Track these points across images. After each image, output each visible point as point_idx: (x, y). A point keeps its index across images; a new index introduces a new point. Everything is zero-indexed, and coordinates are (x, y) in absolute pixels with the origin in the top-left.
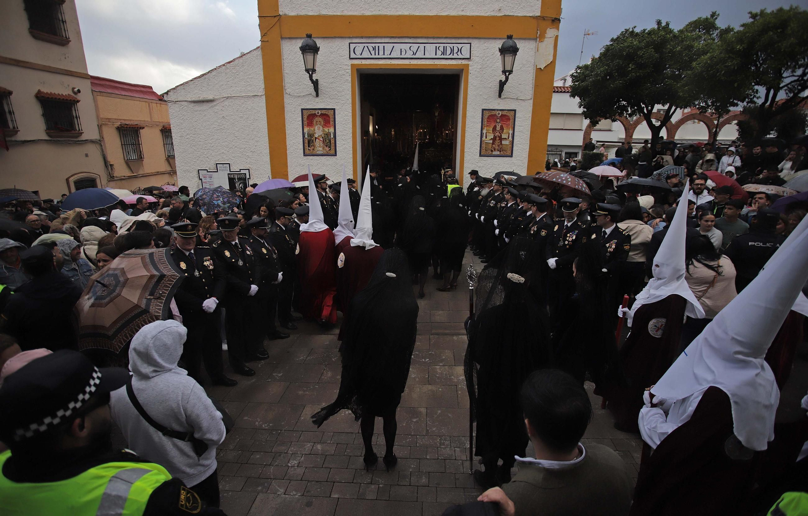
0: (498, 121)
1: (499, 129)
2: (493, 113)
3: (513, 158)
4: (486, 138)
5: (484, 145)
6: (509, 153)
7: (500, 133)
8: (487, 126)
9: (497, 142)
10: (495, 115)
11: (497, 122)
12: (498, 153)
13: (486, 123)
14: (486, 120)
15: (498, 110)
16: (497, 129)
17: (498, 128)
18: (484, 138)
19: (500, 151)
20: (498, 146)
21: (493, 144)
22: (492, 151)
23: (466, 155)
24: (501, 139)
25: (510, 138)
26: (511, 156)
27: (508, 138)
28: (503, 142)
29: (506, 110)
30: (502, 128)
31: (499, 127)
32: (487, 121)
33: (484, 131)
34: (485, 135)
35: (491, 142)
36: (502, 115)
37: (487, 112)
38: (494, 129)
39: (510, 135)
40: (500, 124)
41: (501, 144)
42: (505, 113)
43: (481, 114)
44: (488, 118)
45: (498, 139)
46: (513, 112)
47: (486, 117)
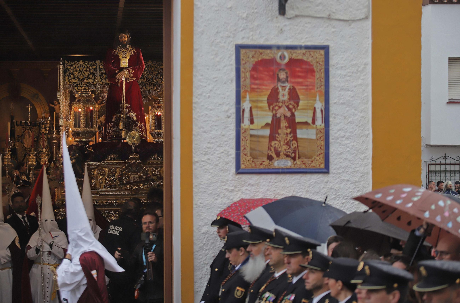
0: (282, 75)
1: (286, 98)
2: (267, 55)
3: (331, 175)
4: (252, 122)
5: (246, 143)
6: (319, 162)
7: (290, 110)
8: (253, 90)
9: (284, 131)
10: (272, 61)
11: (279, 80)
12: (289, 163)
13: (248, 81)
14: (248, 75)
15: (279, 47)
16: (281, 98)
17: (284, 95)
18: (246, 123)
19: (294, 159)
20: (288, 144)
21: (272, 138)
22: (270, 158)
23: (197, 170)
24: (293, 124)
25: (319, 122)
26: (326, 170)
27: (314, 122)
28: (301, 133)
29: (301, 47)
30: (294, 95)
31: (286, 92)
32: (252, 77)
33: (246, 105)
34: (247, 114)
35: (267, 132)
36: (292, 62)
37: (250, 53)
38: (273, 97)
39: (319, 114)
40: (288, 86)
41: (295, 138)
42: (298, 55)
43: (234, 57)
44: (254, 69)
45: (284, 124)
46: (322, 52)
47: (249, 66)
